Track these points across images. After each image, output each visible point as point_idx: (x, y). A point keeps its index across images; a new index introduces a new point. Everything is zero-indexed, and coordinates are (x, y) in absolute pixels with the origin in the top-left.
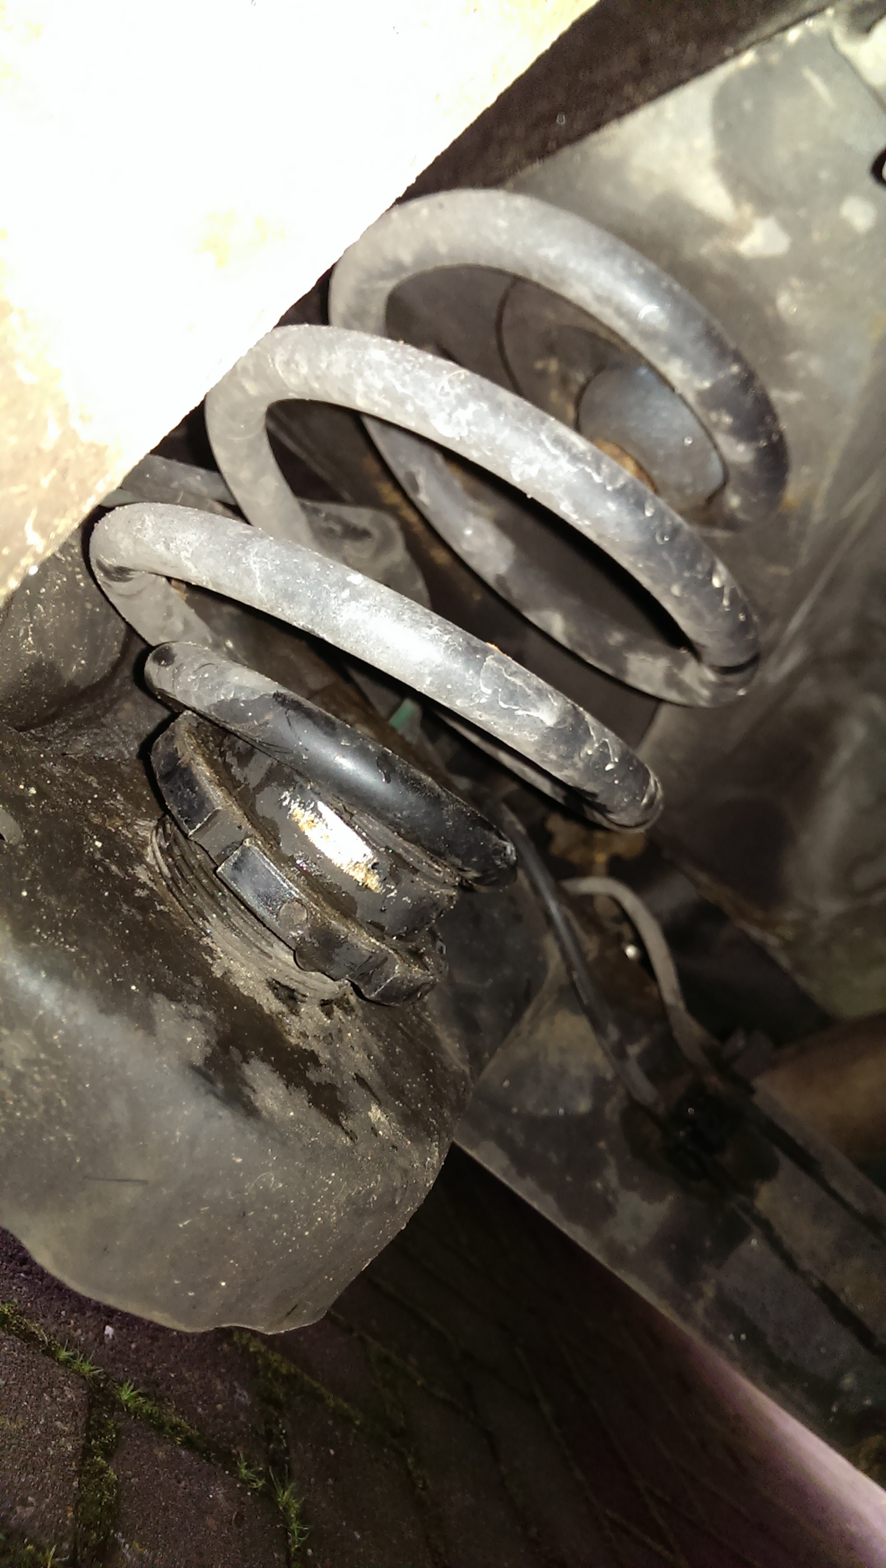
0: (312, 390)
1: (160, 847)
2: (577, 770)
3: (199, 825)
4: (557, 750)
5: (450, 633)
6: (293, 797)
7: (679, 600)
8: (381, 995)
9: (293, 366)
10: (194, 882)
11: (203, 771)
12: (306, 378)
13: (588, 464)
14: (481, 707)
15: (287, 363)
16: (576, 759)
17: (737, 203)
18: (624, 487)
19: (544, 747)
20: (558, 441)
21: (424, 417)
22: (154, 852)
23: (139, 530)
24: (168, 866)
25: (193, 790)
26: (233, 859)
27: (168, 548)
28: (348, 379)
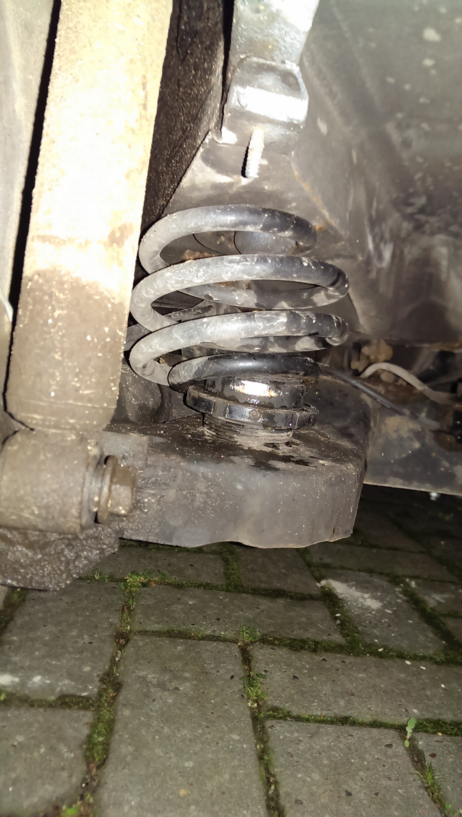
0: (158, 295)
1: (208, 429)
2: (304, 329)
3: (212, 409)
4: (294, 327)
5: (240, 316)
6: (233, 385)
7: (298, 277)
8: (298, 425)
9: (149, 293)
10: (224, 430)
11: (204, 395)
12: (154, 294)
13: (243, 261)
14: (263, 330)
15: (147, 293)
16: (302, 326)
17: (231, 177)
18: (257, 260)
19: (289, 329)
20: (230, 262)
21: (191, 282)
22: (207, 432)
23: (142, 350)
24: (213, 431)
25: (204, 402)
26: (228, 411)
27: (152, 349)
28: (165, 286)
